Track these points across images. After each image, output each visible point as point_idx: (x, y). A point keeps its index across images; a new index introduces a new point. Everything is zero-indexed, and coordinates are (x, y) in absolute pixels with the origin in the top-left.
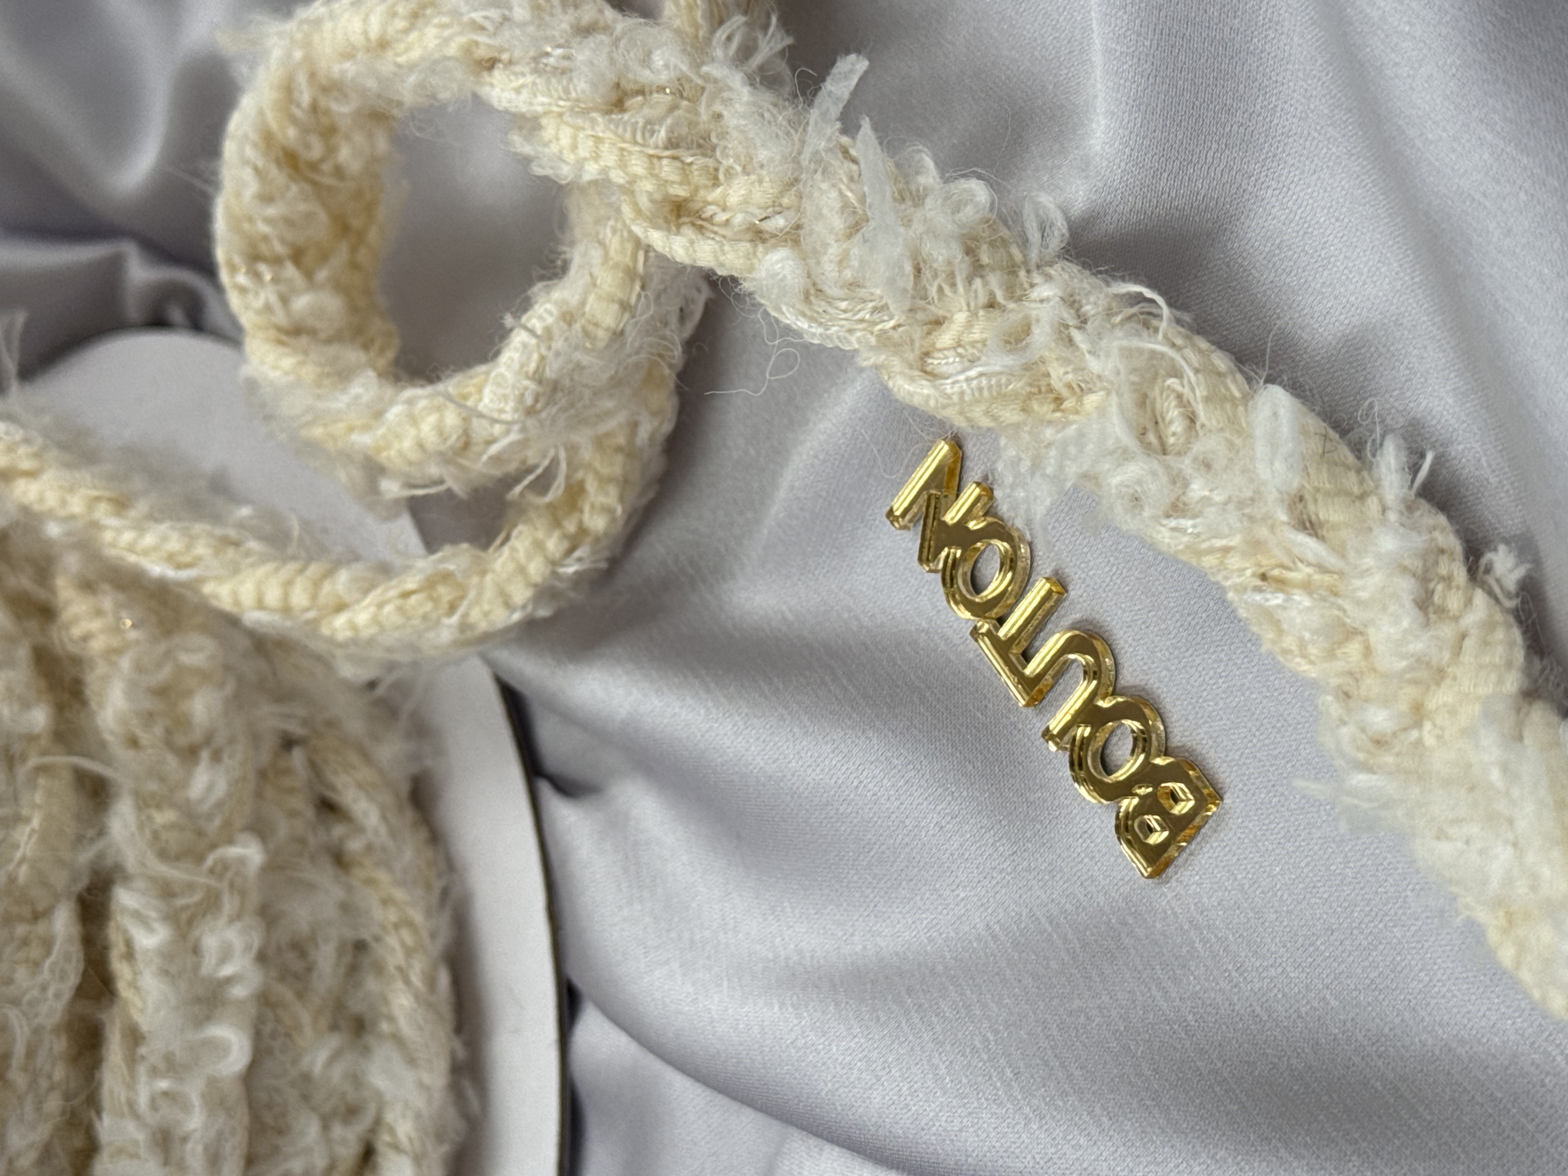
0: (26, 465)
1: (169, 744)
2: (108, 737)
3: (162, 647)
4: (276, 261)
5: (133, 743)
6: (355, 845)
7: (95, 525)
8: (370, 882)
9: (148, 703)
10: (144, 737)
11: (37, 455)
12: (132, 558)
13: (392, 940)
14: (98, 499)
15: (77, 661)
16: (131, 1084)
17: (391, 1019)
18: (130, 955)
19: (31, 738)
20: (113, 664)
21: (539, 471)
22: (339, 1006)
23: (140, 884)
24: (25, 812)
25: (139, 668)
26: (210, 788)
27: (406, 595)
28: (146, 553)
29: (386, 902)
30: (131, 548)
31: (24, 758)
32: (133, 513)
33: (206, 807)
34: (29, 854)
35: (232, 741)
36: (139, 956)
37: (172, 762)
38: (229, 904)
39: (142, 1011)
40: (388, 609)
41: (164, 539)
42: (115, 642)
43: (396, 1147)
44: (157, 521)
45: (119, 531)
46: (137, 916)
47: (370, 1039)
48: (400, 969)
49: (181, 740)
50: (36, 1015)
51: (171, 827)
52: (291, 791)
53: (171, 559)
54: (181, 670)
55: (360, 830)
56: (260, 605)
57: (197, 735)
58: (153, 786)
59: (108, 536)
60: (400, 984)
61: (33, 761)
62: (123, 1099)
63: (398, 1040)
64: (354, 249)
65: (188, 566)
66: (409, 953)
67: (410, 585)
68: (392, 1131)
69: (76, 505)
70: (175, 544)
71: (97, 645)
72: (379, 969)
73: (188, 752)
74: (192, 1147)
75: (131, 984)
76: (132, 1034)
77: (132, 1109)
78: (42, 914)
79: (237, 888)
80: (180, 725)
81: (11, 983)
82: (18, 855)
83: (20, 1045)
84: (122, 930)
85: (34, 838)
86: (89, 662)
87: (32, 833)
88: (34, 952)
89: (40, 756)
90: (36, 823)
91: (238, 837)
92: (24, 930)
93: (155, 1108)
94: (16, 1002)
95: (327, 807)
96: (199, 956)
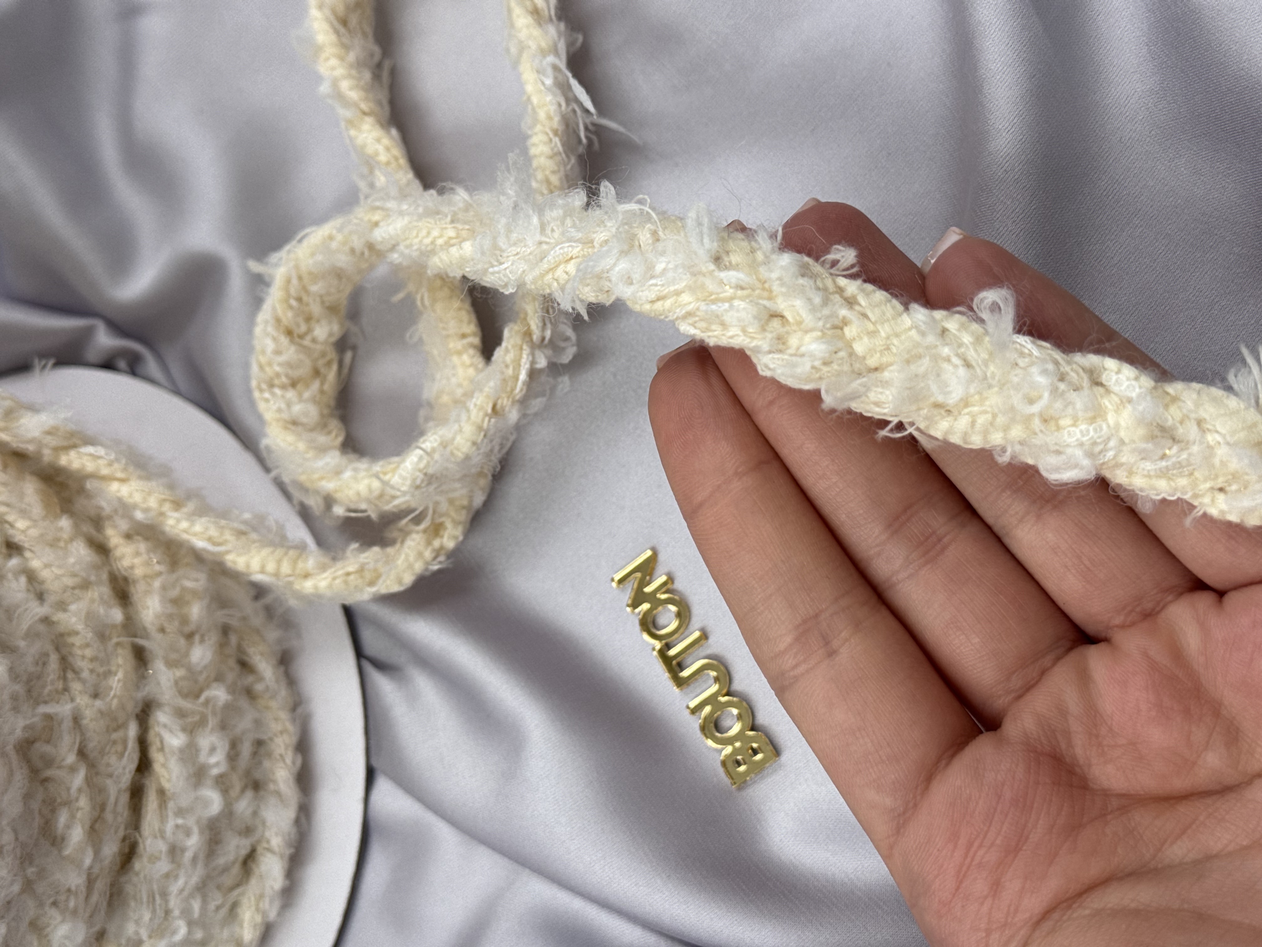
0: (119, 475)
1: (182, 633)
2: (148, 625)
3: (174, 576)
4: (283, 387)
5: (162, 630)
6: (259, 687)
7: (162, 514)
8: (267, 708)
9: (171, 609)
10: (169, 628)
11: (125, 470)
12: (185, 536)
13: (279, 741)
14: (165, 500)
15: (126, 579)
16: (163, 819)
17: (275, 782)
18: (162, 749)
19: (114, 626)
20: (150, 585)
21: (417, 512)
22: (248, 773)
23: (167, 709)
24: (114, 669)
25: (164, 588)
26: (202, 657)
27: (348, 574)
28: (195, 535)
29: (276, 719)
30: (185, 531)
31: (110, 639)
32: (185, 510)
33: (199, 669)
34: (118, 693)
35: (209, 630)
36: (167, 750)
37: (182, 642)
38: (212, 722)
39: (169, 781)
40: (338, 581)
41: (207, 529)
42: (148, 571)
43: (269, 850)
44: (200, 516)
45: (178, 521)
46: (165, 726)
47: (262, 793)
48: (281, 756)
49: (187, 629)
50: (120, 783)
51: (183, 678)
52: (229, 657)
53: (210, 539)
54: (184, 589)
55: (261, 679)
56: (262, 571)
57: (192, 627)
58: (174, 656)
59: (171, 522)
60: (282, 765)
61: (115, 640)
62: (156, 828)
63: (278, 794)
64: (322, 384)
65: (219, 544)
66: (286, 747)
67: (351, 569)
68: (268, 842)
69: (152, 502)
70: (213, 532)
71: (139, 572)
72: (269, 755)
73: (190, 636)
74: (189, 855)
75: (163, 765)
76: (161, 792)
77: (162, 834)
78: (123, 726)
79: (214, 713)
80: (184, 621)
81: (108, 765)
82: (112, 693)
83: (112, 799)
84: (159, 735)
85: (121, 684)
86: (134, 582)
87: (119, 681)
88: (119, 748)
89: (118, 637)
90: (120, 675)
91: (215, 685)
92: (115, 736)
93: (174, 833)
94: (110, 776)
95: (245, 666)
96: (198, 751)
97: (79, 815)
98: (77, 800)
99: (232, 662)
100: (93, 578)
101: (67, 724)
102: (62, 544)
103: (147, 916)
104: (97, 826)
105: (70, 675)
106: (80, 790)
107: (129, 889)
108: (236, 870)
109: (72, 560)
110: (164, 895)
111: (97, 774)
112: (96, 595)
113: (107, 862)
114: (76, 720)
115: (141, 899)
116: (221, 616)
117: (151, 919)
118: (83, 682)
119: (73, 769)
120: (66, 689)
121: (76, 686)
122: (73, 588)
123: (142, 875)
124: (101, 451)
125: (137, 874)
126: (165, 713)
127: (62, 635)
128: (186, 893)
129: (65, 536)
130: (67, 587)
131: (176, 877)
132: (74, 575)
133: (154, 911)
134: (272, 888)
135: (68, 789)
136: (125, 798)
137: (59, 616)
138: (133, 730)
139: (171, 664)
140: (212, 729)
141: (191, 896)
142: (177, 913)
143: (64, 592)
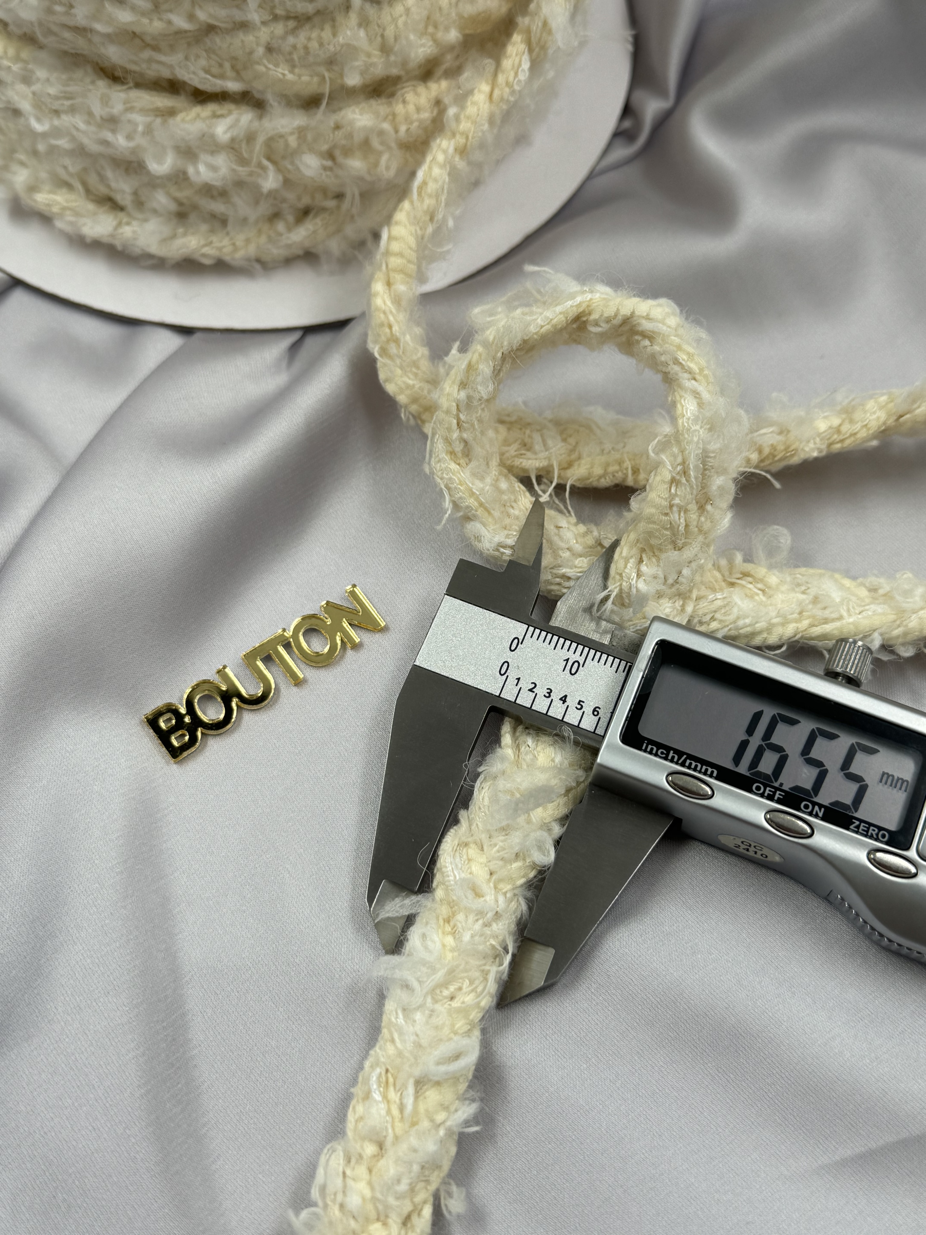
1: (334, 147)
2: (343, 113)
3: (393, 145)
5: (337, 127)
6: (281, 226)
7: (453, 135)
8: (260, 232)
9: (358, 138)
10: (339, 134)
13: (226, 242)
14: (467, 138)
15: (392, 95)
16: (144, 111)
17: (185, 235)
18: (215, 116)
19: (342, 76)
20: (385, 119)
22: (195, 207)
23: (256, 124)
24: (297, 70)
25: (381, 133)
26: (308, 167)
29: (248, 241)
31: (328, 70)
32: (456, 158)
33: (297, 162)
34: (271, 72)
35: (337, 176)
36: (214, 120)
37: (325, 147)
38: (242, 171)
39: (183, 120)
41: (436, 181)
42: (400, 118)
43: (120, 224)
44: (450, 173)
45: (445, 151)
46: (238, 120)
48: (211, 243)
49: (337, 153)
50: (180, 67)
51: (287, 145)
52: (313, 198)
54: (380, 154)
55: (289, 229)
56: (389, 238)
57: (340, 159)
58: (310, 137)
59: (445, 144)
60: (202, 242)
61: (327, 75)
62: (135, 104)
63: (174, 236)
66: (220, 249)
68: (128, 224)
69: (465, 125)
71: (399, 108)
72: (212, 231)
73: (330, 155)
74: (109, 136)
75: (198, 115)
76: (171, 113)
77: (130, 109)
78: (238, 76)
79: (251, 174)
80: (348, 152)
81: (198, 57)
82: (271, 66)
83: (163, 58)
84: (230, 113)
85: (281, 76)
86: (390, 104)
87: (284, 75)
88: (215, 70)
89: (330, 79)
90: (290, 77)
91: (281, 178)
92: (227, 65)
93: (129, 121)
94: (187, 58)
95: (305, 213)
96: (212, 153)
97: (145, 21)
98: (160, 19)
99: (306, 201)
100: (392, 58)
101: (238, 16)
102: (431, 29)
103: (52, 91)
104: (137, 41)
105: (291, 24)
106: (170, 22)
107: (79, 74)
108: (103, 190)
109: (412, 37)
110: (72, 110)
111: (189, 44)
112: (375, 60)
113: (103, 50)
114: (244, 26)
115: (68, 85)
116: (352, 191)
117: (49, 95)
118: (284, 38)
119: (191, 17)
120: (276, 18)
121: (279, 29)
122: (382, 36)
123: (91, 87)
124: (523, 76)
125: (93, 82)
126: (251, 121)
127: (333, 20)
128: (75, 133)
129: (440, 35)
130: (384, 30)
131: (88, 123)
132: (396, 39)
133: (57, 98)
134: (84, 224)
135: (171, 11)
136: (166, 73)
137: (353, 18)
138: (233, 86)
139: (301, 132)
140: (234, 170)
141: (73, 139)
142: (56, 122)
143: (379, 26)
